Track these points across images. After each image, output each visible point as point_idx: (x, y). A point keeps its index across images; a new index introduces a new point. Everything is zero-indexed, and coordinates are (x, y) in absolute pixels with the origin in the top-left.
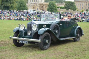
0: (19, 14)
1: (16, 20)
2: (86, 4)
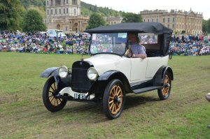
0: (28, 39)
1: (20, 51)
2: (164, 19)
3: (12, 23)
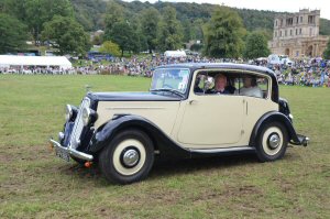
3: (231, 50)
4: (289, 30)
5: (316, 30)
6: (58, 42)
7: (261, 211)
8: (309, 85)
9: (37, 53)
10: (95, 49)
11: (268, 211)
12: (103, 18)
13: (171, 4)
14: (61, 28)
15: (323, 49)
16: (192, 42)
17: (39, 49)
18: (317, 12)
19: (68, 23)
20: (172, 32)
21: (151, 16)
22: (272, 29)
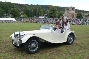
3: (55, 16)
4: (68, 11)
5: (74, 12)
6: (12, 15)
7: (62, 55)
8: (73, 24)
9: (7, 17)
10: (22, 16)
11: (63, 54)
12: (23, 9)
13: (40, 5)
14: (13, 11)
15: (76, 16)
16: (45, 14)
17: (7, 16)
18: (74, 7)
19: (15, 10)
20: (40, 12)
21: (35, 8)
22: (64, 11)
